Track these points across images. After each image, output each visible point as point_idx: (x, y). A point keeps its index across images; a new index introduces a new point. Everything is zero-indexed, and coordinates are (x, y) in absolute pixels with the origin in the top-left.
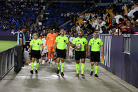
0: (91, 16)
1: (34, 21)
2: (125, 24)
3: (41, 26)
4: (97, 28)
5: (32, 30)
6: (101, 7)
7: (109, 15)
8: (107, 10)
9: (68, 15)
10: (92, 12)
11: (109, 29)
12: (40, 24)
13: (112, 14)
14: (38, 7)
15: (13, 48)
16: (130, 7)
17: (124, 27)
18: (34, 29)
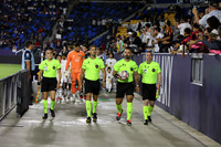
0: (140, 25)
1: (49, 33)
2: (194, 38)
3: (61, 41)
4: (150, 44)
5: (45, 46)
6: (156, 10)
7: (169, 23)
8: (166, 15)
9: (104, 22)
10: (142, 18)
11: (169, 46)
12: (59, 36)
13: (174, 22)
14: (55, 10)
15: (15, 76)
16: (202, 11)
17: (192, 42)
18: (48, 45)
